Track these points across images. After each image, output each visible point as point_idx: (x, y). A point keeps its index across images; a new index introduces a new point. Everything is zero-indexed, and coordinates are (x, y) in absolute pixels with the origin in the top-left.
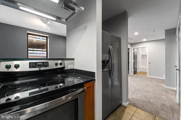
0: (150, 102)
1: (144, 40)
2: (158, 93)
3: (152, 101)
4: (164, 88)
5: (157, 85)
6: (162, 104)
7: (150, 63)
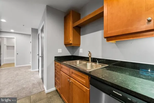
0: (24, 88)
1: (12, 31)
2: (28, 77)
3: (24, 86)
4: (31, 72)
5: (25, 72)
6: (32, 84)
7: (17, 54)
